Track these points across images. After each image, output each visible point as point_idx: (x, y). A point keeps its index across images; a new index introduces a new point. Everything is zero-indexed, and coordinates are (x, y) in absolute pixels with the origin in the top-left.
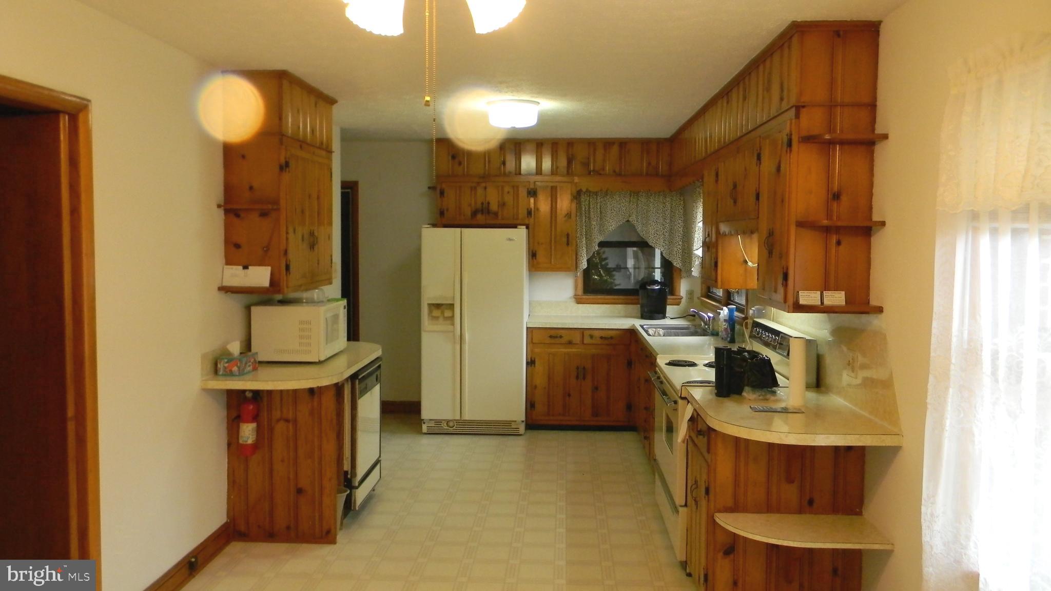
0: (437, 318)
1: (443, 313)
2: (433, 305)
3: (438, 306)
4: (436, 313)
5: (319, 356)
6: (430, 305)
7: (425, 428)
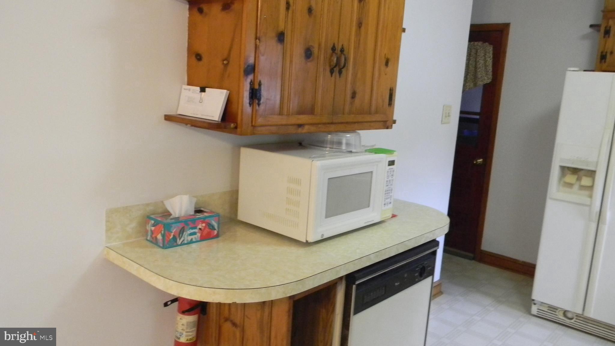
0: (570, 185)
1: (579, 179)
2: (568, 168)
3: (575, 171)
4: (570, 178)
5: (306, 237)
6: (564, 169)
7: (534, 309)
